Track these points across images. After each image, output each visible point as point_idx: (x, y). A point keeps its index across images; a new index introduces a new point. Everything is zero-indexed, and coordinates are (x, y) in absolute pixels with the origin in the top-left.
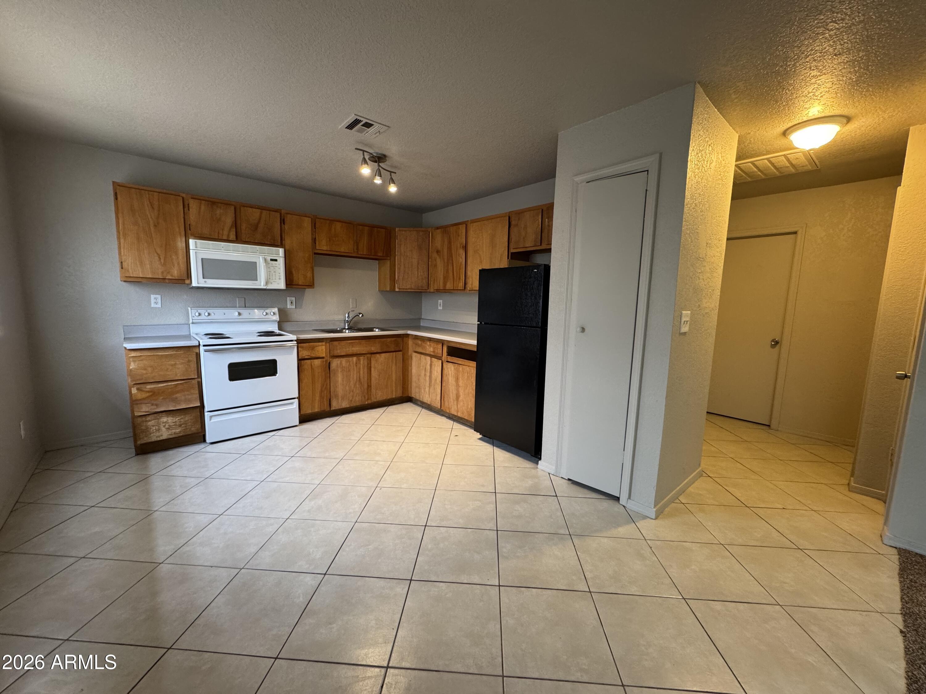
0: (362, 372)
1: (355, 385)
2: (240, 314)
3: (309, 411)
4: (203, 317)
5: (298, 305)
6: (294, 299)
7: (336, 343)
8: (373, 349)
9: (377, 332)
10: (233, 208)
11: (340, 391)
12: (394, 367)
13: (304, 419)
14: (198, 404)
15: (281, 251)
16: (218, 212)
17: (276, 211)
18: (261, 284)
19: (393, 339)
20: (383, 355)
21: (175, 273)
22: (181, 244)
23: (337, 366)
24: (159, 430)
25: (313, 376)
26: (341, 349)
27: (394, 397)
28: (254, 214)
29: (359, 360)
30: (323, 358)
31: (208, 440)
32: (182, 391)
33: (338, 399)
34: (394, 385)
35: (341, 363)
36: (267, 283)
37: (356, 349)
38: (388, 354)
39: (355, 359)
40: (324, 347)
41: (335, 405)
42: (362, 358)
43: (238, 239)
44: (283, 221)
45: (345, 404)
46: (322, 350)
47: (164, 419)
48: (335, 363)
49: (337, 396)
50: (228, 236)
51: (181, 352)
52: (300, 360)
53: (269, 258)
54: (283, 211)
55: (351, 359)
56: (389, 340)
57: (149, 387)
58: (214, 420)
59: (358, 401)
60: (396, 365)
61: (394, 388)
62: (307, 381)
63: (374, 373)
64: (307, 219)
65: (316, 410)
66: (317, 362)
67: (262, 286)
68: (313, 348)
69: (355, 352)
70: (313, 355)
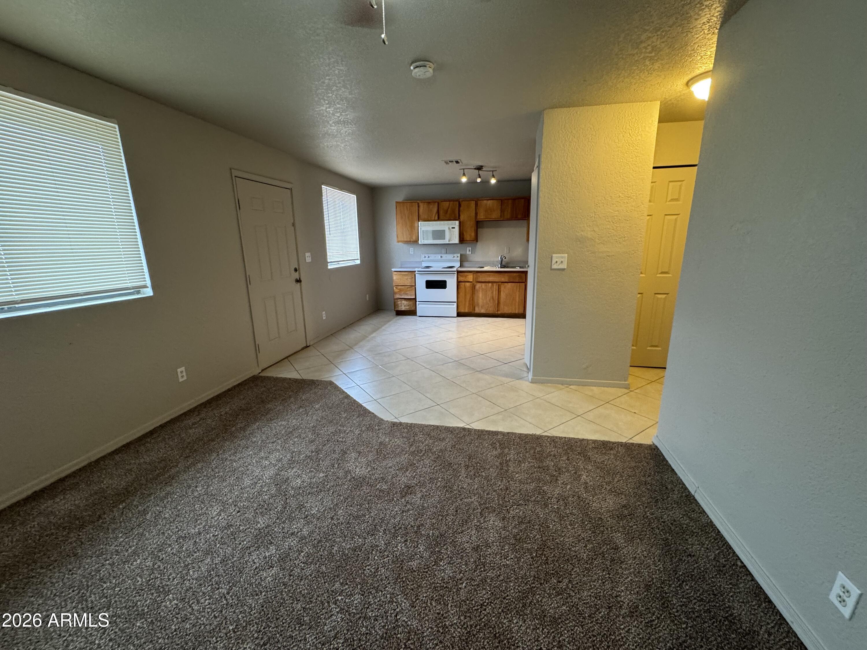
0: (494, 293)
1: (490, 300)
2: (441, 257)
3: (463, 311)
4: (426, 258)
5: (473, 251)
6: (470, 248)
7: (479, 274)
8: (503, 280)
9: (518, 269)
10: (437, 204)
11: (480, 302)
12: (517, 293)
13: (459, 315)
14: (414, 297)
15: (457, 222)
16: (431, 206)
17: (456, 201)
18: (446, 241)
19: (518, 274)
20: (510, 284)
21: (414, 238)
22: (416, 225)
23: (479, 288)
24: (401, 306)
25: (465, 292)
26: (482, 278)
27: (517, 312)
28: (446, 205)
29: (493, 286)
30: (471, 282)
31: (418, 314)
32: (409, 291)
33: (479, 307)
34: (517, 304)
35: (482, 286)
36: (449, 241)
37: (491, 279)
38: (513, 284)
39: (490, 284)
40: (472, 276)
41: (477, 310)
42: (495, 284)
43: (439, 219)
44: (460, 206)
45: (483, 311)
46: (470, 277)
47: (403, 302)
48: (478, 286)
49: (478, 305)
50: (435, 218)
51: (410, 273)
52: (458, 282)
53: (451, 227)
54: (461, 200)
55: (487, 284)
56: (515, 274)
57: (399, 287)
58: (420, 306)
59: (491, 311)
60: (519, 291)
61: (517, 307)
62: (462, 294)
63: (503, 295)
64: (473, 202)
65: (466, 311)
66: (468, 284)
67: (448, 243)
68: (466, 276)
69: (491, 281)
70: (466, 280)
